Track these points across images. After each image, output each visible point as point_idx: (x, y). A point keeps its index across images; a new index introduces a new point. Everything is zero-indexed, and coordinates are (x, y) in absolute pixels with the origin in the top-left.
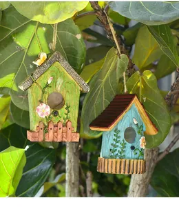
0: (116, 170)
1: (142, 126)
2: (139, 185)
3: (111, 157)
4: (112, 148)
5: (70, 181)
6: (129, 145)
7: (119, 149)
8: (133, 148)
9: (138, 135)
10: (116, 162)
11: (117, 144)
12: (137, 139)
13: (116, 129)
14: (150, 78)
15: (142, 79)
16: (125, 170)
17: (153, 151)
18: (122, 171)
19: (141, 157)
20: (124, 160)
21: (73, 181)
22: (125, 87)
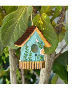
0: (27, 67)
1: (42, 43)
2: (45, 72)
3: (24, 61)
4: (25, 56)
5: (12, 71)
6: (34, 54)
7: (28, 56)
8: (36, 55)
9: (39, 48)
10: (27, 63)
11: (27, 54)
12: (38, 50)
13: (27, 46)
14: (46, 17)
15: (41, 18)
16: (32, 67)
17: (51, 55)
18: (30, 68)
19: (41, 60)
20: (31, 62)
21: (13, 71)
22: (32, 22)
